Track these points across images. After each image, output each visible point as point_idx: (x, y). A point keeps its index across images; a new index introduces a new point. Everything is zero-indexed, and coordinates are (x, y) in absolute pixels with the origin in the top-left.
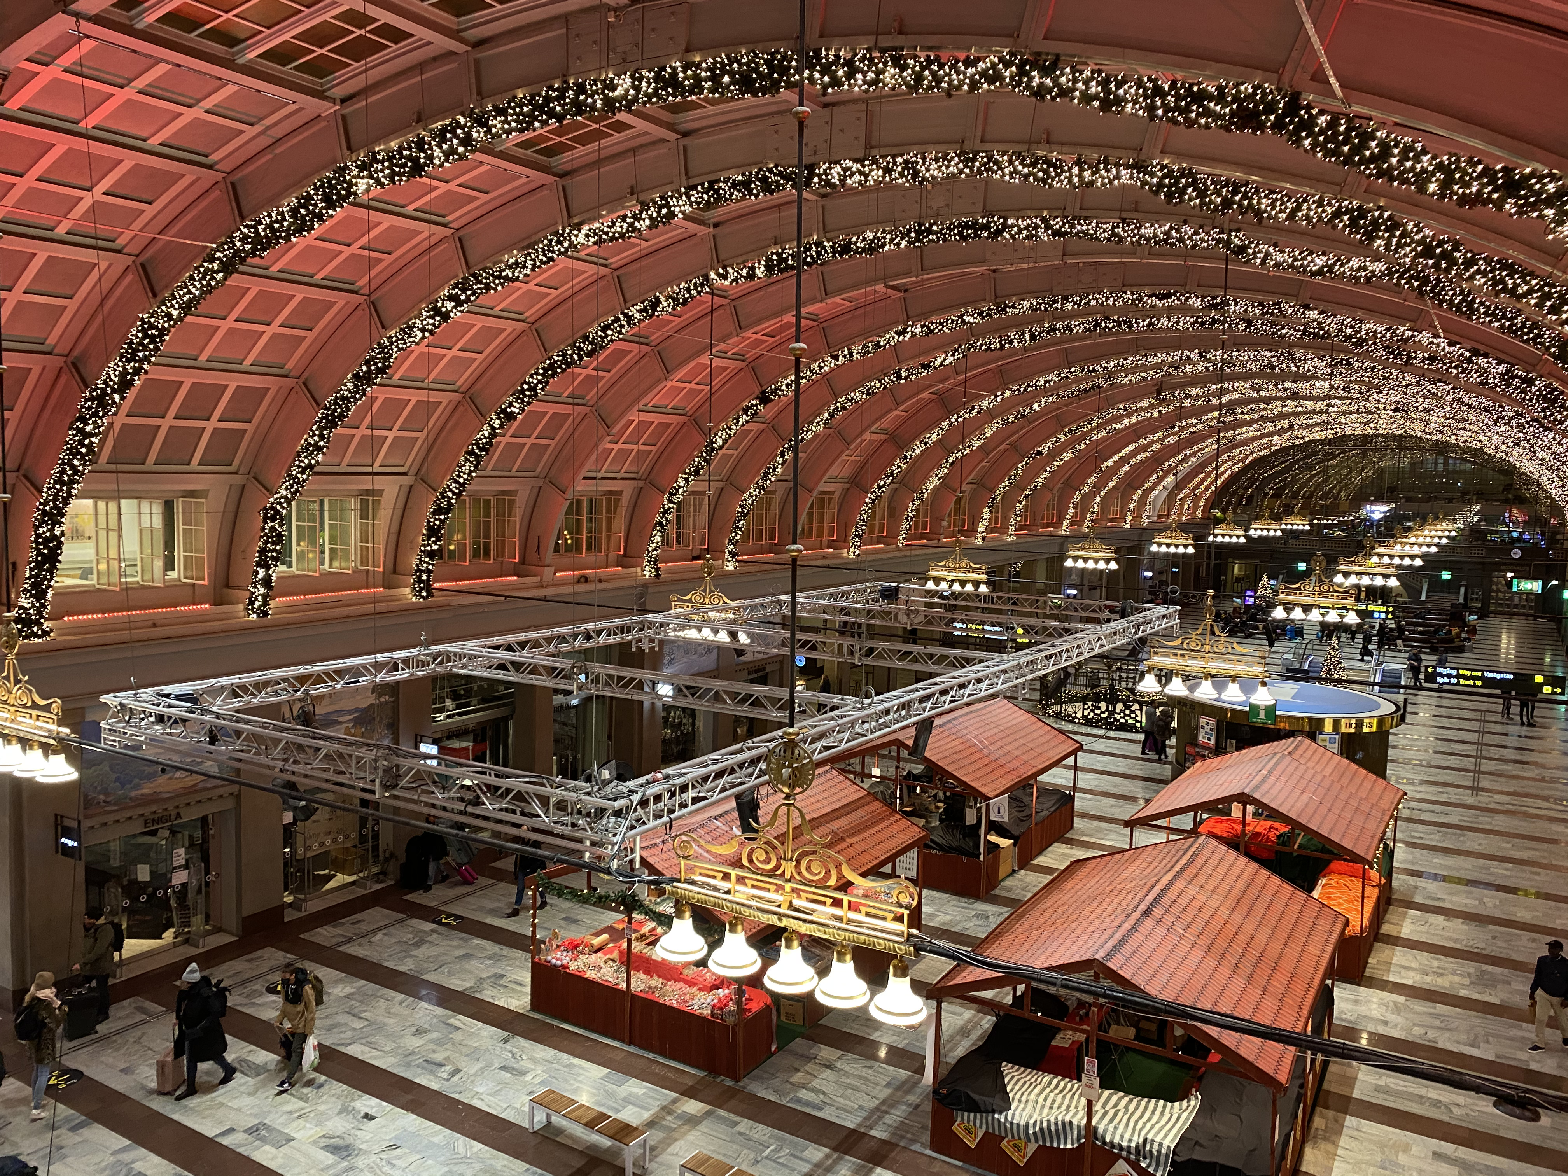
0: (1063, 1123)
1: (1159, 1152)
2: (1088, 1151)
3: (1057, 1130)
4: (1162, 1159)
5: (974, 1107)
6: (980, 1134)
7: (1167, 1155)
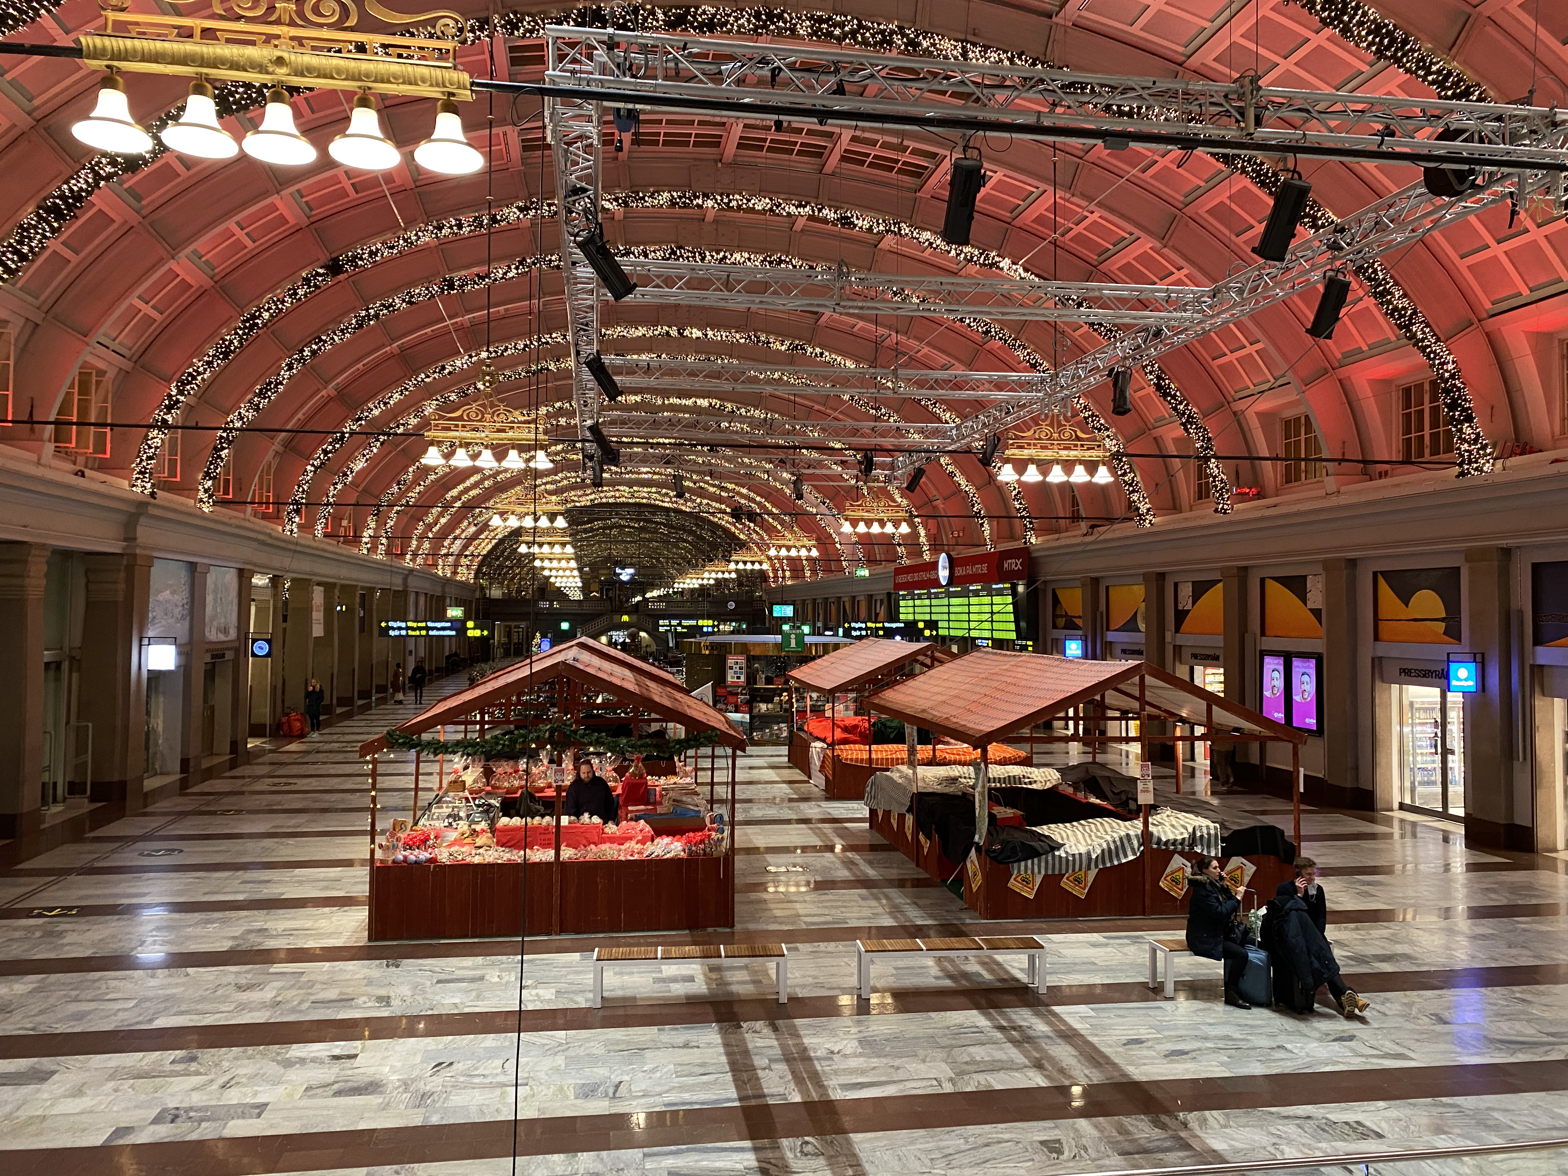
0: (1121, 839)
1: (1209, 834)
2: (1147, 857)
3: (1116, 848)
4: (1213, 839)
5: (1032, 853)
6: (1038, 880)
7: (1216, 834)
